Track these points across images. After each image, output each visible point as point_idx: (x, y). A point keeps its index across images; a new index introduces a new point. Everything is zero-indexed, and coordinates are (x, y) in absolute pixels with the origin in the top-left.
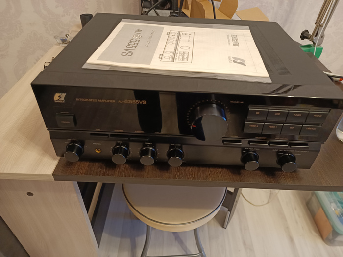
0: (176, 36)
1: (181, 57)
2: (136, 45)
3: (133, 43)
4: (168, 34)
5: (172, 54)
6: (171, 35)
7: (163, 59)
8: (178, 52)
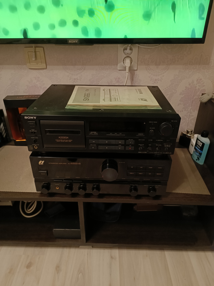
0: (108, 91)
1: (114, 100)
2: (88, 95)
3: (86, 95)
4: (104, 90)
5: (109, 99)
6: (105, 91)
7: (105, 101)
8: (112, 98)
